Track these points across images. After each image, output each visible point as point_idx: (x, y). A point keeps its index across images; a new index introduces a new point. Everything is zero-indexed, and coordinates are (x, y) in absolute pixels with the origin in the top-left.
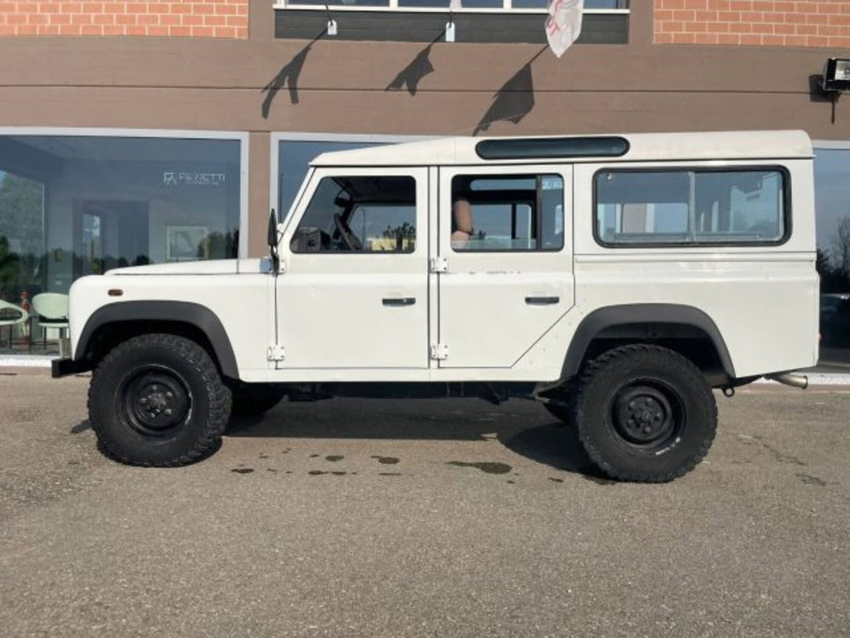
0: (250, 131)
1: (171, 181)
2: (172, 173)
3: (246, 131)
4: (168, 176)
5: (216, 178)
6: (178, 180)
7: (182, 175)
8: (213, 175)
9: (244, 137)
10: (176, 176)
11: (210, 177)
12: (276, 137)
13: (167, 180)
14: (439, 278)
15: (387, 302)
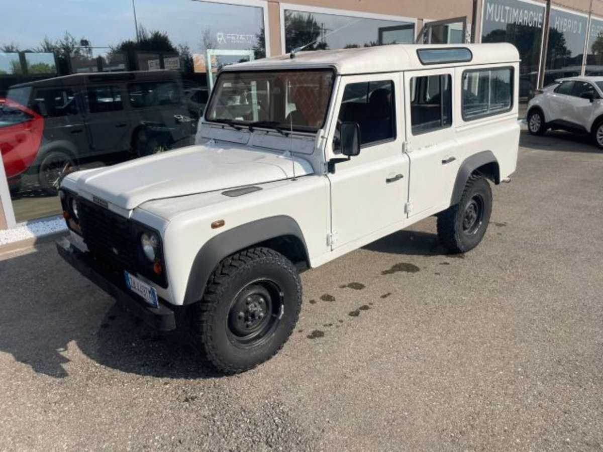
1: (223, 41)
6: (227, 40)
14: (408, 156)
15: (388, 181)
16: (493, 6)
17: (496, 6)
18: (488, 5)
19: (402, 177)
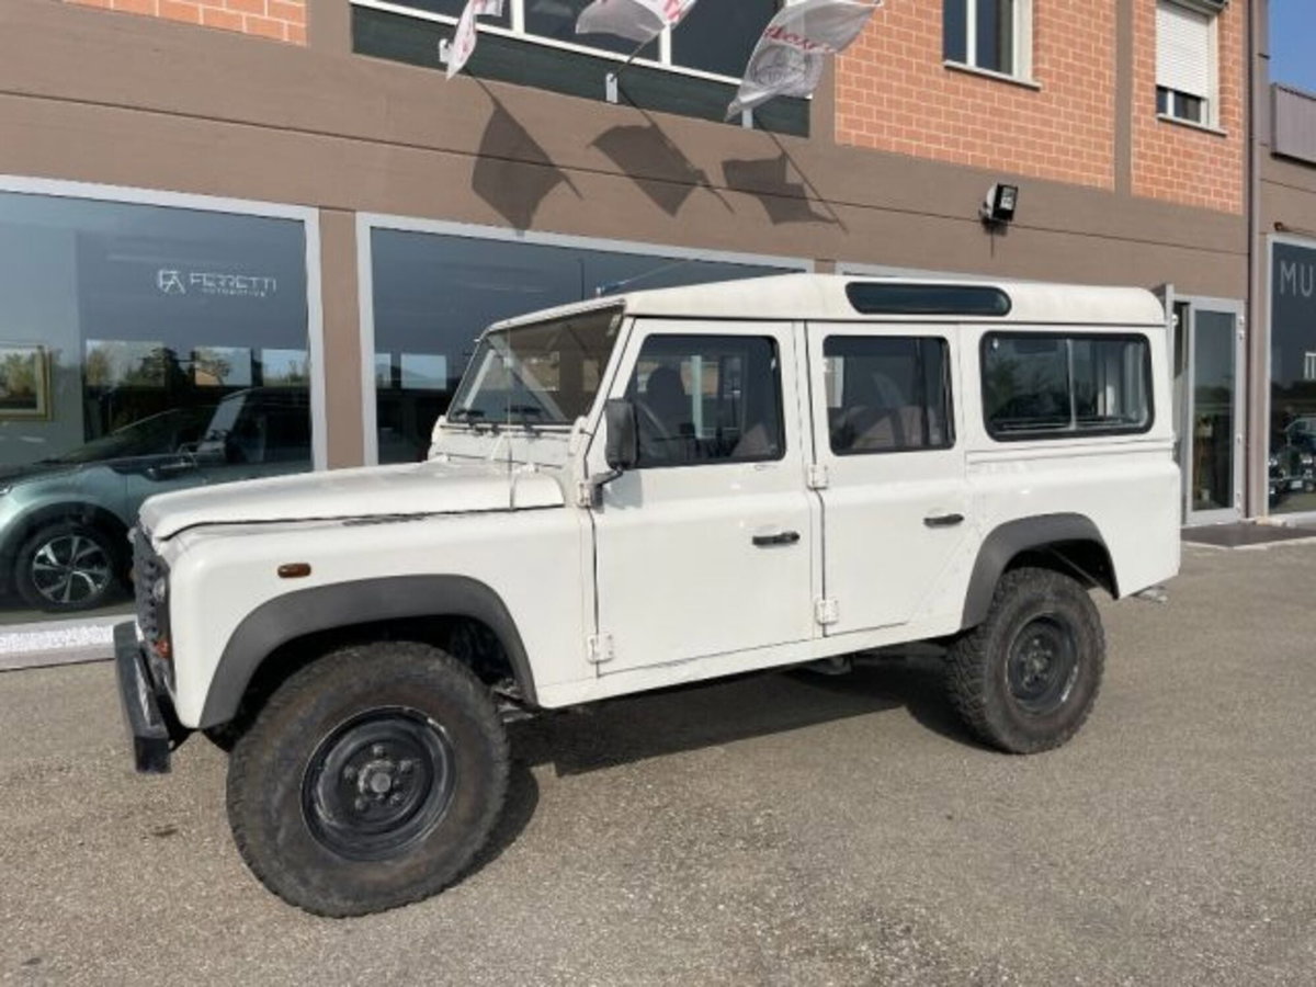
0: (321, 207)
1: (175, 287)
2: (174, 272)
3: (315, 207)
4: (167, 277)
5: (260, 286)
6: (187, 285)
7: (195, 278)
8: (254, 279)
9: (310, 216)
10: (184, 279)
11: (250, 283)
12: (365, 222)
13: (165, 286)
14: (821, 500)
15: (760, 542)
16: (1294, 266)
17: (1303, 268)
18: (1283, 266)
19: (795, 537)
